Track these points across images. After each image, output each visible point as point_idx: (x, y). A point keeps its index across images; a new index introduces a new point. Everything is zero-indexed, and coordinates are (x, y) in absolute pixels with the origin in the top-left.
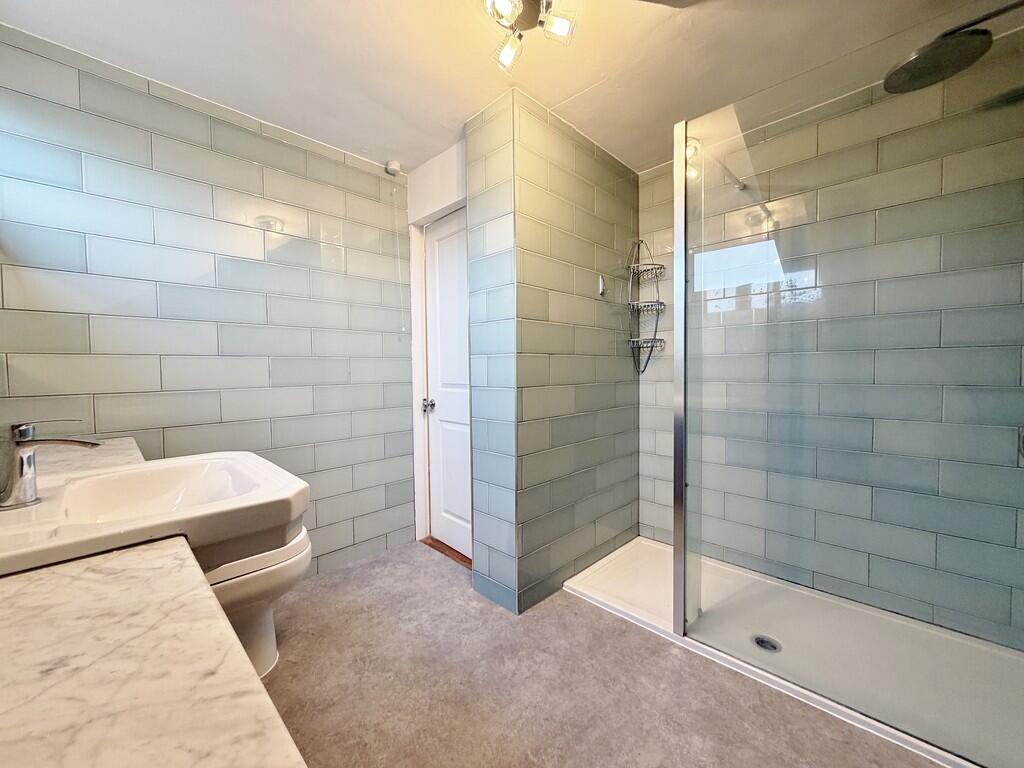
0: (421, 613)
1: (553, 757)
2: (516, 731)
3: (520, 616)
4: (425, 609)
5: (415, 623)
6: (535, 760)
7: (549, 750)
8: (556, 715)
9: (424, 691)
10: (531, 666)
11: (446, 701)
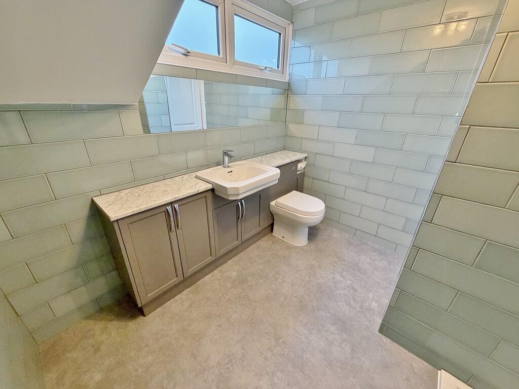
0: (349, 280)
1: (283, 351)
2: (293, 333)
3: (378, 333)
4: (354, 281)
5: (342, 279)
6: (280, 342)
7: (286, 349)
8: (306, 354)
9: (304, 292)
10: (336, 341)
11: (301, 302)
